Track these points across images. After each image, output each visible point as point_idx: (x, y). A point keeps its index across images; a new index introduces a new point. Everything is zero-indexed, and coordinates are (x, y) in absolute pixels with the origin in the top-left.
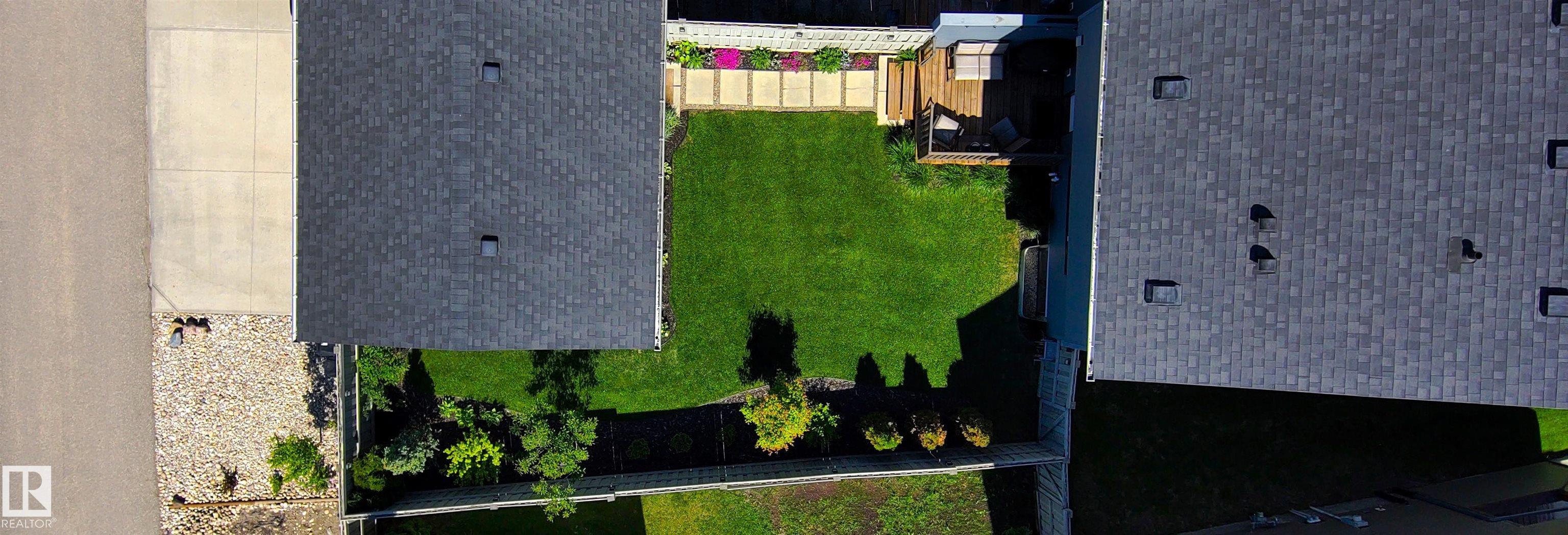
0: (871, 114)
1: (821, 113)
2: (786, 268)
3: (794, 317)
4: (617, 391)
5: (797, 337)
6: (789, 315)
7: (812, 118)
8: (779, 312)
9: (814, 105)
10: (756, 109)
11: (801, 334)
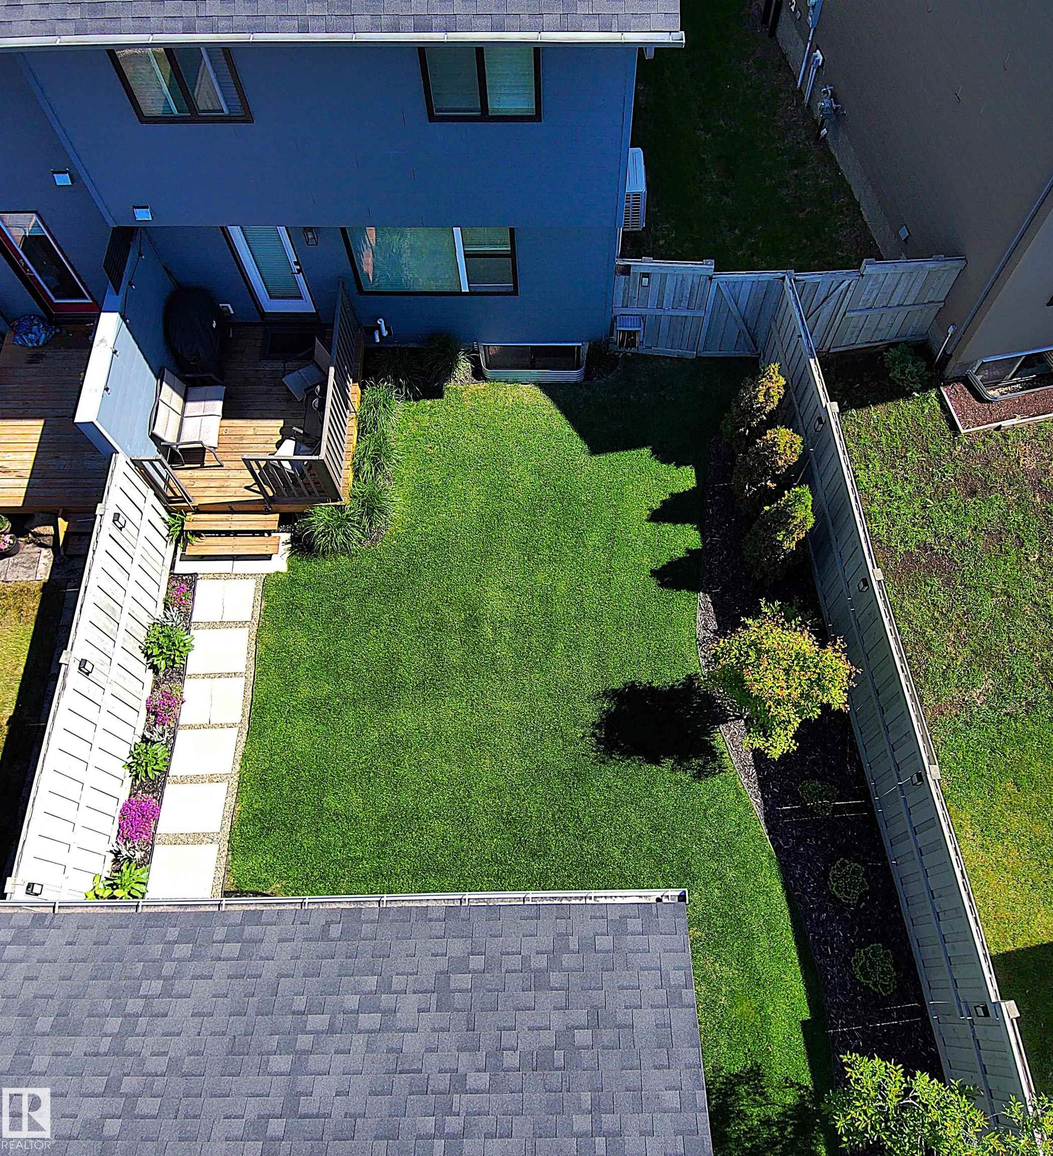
0: (268, 583)
1: (259, 660)
2: (518, 705)
3: (600, 688)
4: (765, 1019)
5: (633, 682)
6: (597, 697)
7: (264, 672)
8: (591, 713)
9: (243, 670)
10: (238, 767)
11: (628, 677)
